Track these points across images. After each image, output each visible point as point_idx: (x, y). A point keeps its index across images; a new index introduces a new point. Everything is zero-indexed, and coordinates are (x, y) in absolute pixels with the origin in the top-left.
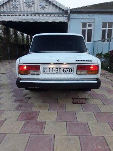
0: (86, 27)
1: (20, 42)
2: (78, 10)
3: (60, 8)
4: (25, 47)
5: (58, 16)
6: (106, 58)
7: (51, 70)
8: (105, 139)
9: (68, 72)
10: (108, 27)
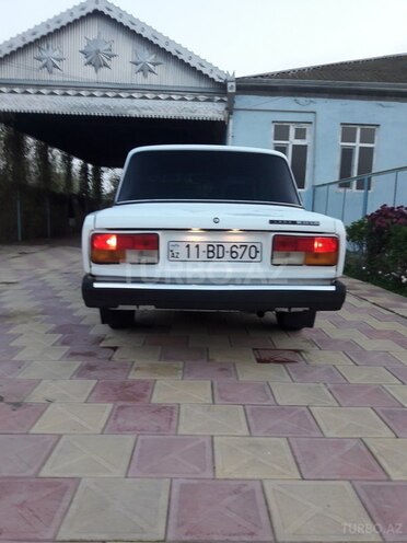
0: (288, 140)
1: (58, 187)
2: (261, 82)
3: (200, 72)
4: (76, 201)
5: (196, 100)
6: (356, 238)
7: (193, 250)
8: (365, 444)
9: (246, 257)
10: (361, 142)
